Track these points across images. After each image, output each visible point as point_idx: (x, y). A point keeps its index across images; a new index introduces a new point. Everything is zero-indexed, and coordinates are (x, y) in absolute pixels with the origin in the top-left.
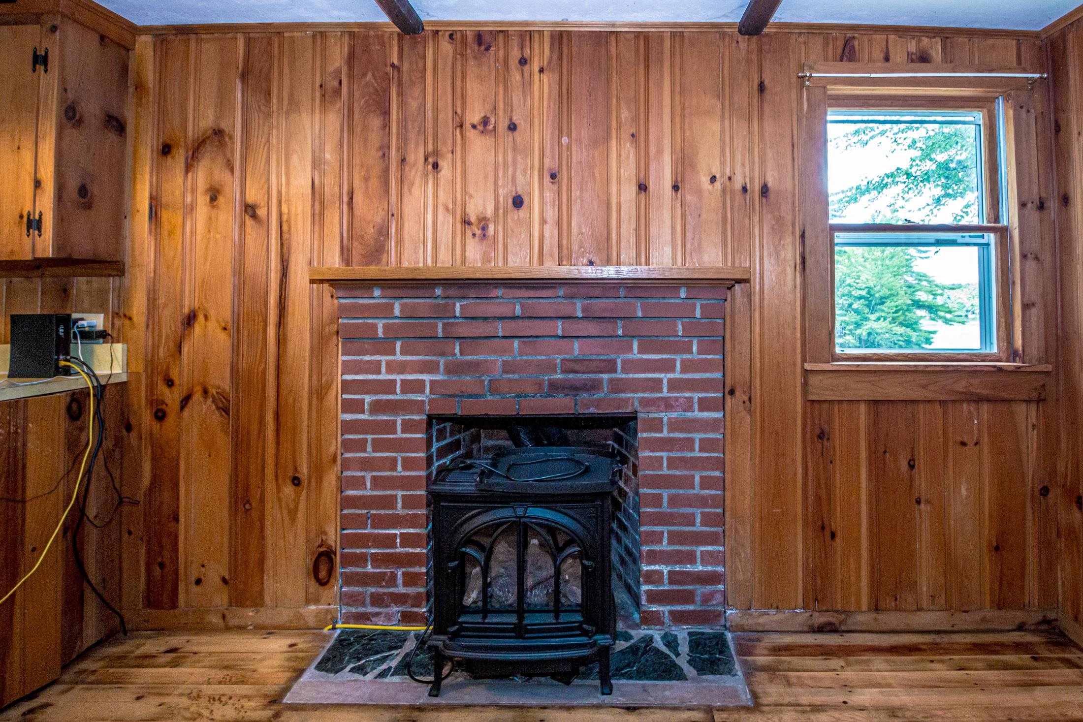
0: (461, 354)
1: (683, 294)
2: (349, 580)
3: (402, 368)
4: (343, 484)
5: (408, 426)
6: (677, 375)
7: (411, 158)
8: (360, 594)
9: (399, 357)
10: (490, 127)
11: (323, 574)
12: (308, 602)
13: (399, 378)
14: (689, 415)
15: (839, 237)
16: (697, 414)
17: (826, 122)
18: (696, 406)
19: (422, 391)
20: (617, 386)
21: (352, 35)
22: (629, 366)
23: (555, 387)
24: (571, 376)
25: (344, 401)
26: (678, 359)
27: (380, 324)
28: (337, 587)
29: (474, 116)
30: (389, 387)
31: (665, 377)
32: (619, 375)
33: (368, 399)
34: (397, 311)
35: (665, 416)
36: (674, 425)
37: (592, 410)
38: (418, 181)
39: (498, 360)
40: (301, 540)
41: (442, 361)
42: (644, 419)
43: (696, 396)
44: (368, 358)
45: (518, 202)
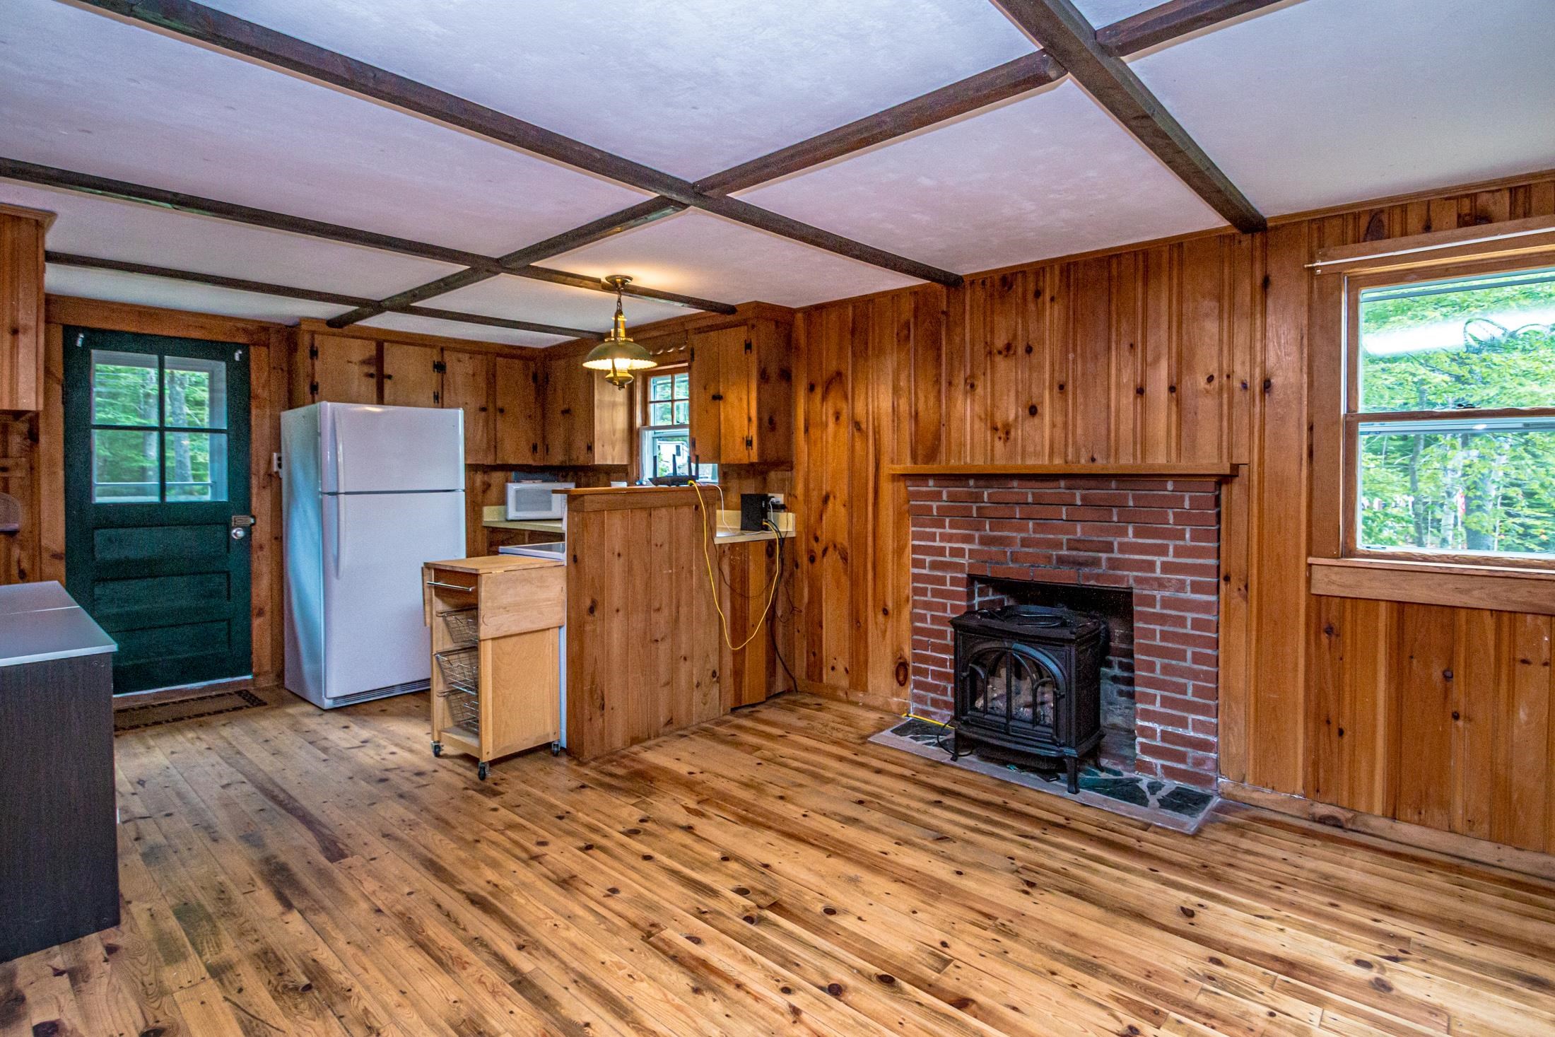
0: (991, 530)
1: (1170, 486)
2: (918, 685)
3: (950, 538)
4: (915, 617)
5: (954, 581)
6: (1170, 559)
7: (955, 381)
8: (924, 696)
9: (948, 530)
10: (1012, 352)
11: (901, 678)
12: (893, 695)
13: (948, 545)
14: (1181, 595)
16: (1189, 595)
18: (1189, 588)
19: (963, 556)
20: (1114, 564)
21: (916, 293)
22: (1124, 548)
23: (1061, 561)
24: (1074, 553)
25: (914, 560)
26: (1171, 545)
27: (935, 505)
28: (910, 688)
29: (1000, 342)
30: (941, 551)
31: (1158, 560)
32: (1116, 555)
33: (928, 559)
34: (945, 497)
35: (1158, 595)
36: (1166, 603)
37: (1092, 583)
38: (960, 398)
39: (1018, 536)
40: (889, 650)
41: (977, 535)
42: (1138, 595)
43: (1189, 579)
44: (928, 530)
45: (1033, 411)
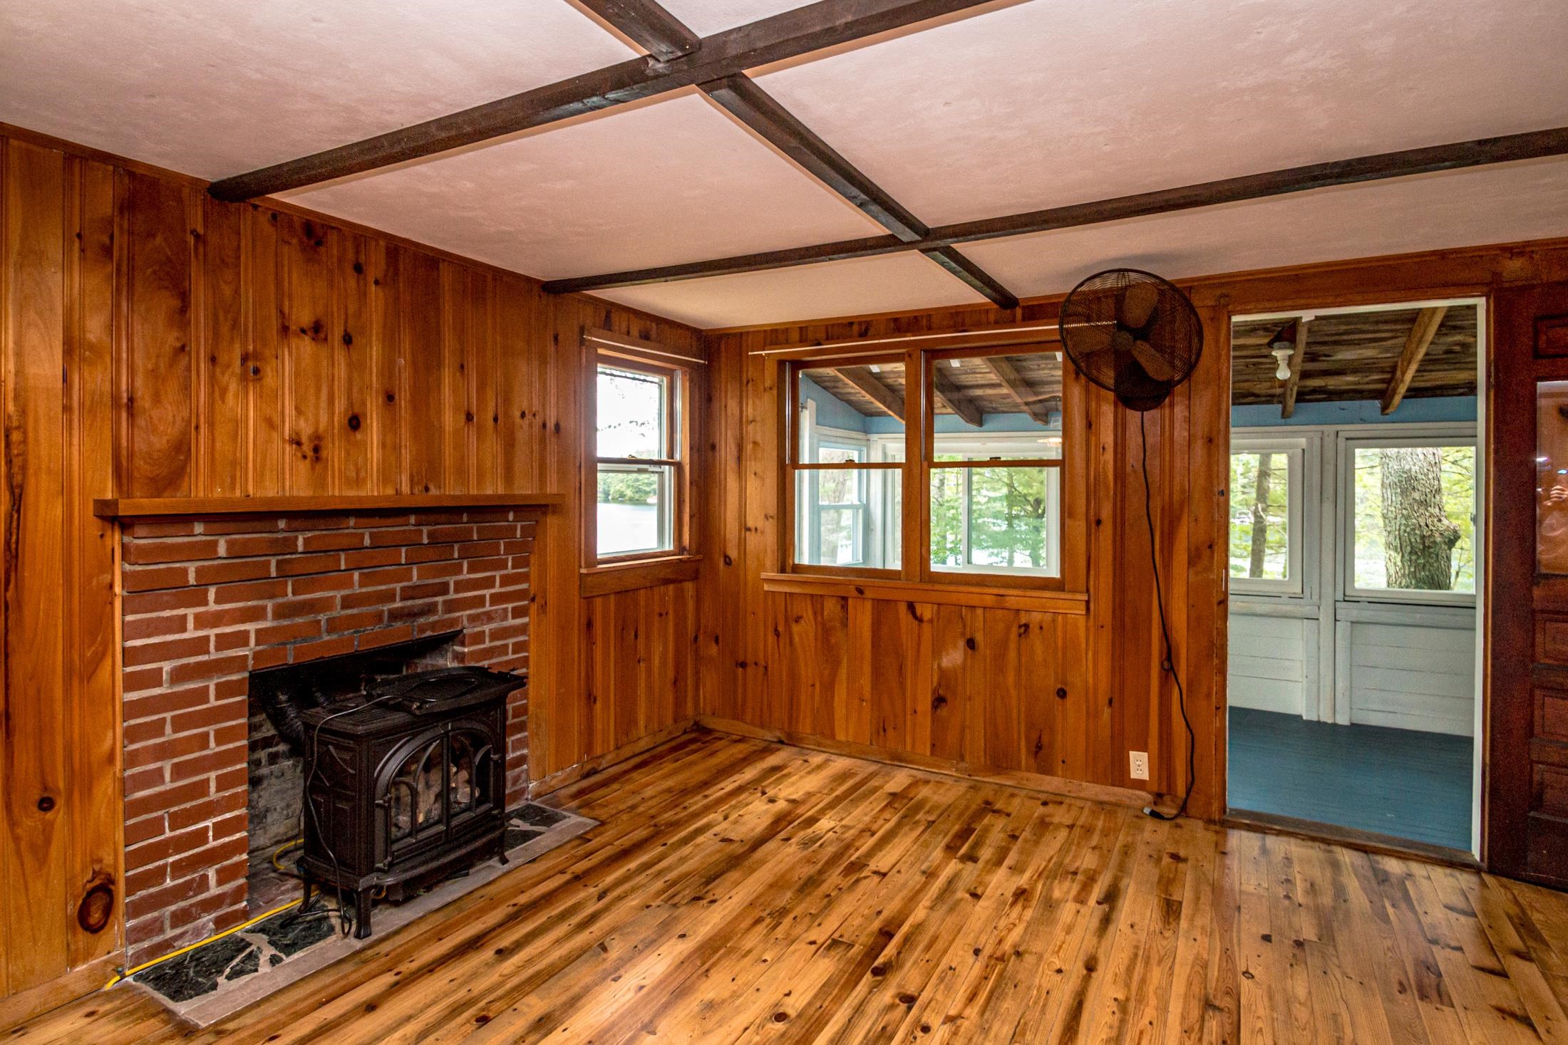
0: (294, 594)
1: (511, 516)
2: (135, 910)
3: (216, 619)
4: (126, 786)
5: (223, 691)
6: (497, 590)
7: (223, 358)
8: (155, 920)
9: (213, 607)
10: (322, 335)
11: (95, 917)
12: (73, 963)
13: (212, 633)
14: (505, 624)
15: (600, 466)
16: (511, 622)
17: (596, 372)
18: (510, 615)
19: (246, 644)
20: (451, 606)
21: (132, 175)
22: (460, 587)
23: (395, 616)
24: (409, 603)
25: (127, 677)
26: (498, 574)
27: (192, 568)
28: (122, 924)
29: (304, 316)
30: (200, 645)
31: (487, 593)
32: (452, 596)
33: (167, 666)
34: (222, 550)
35: (487, 628)
36: (495, 635)
37: (429, 633)
38: (233, 387)
39: (338, 594)
40: (57, 883)
41: (270, 605)
42: (470, 635)
43: (510, 606)
44: (167, 613)
45: (355, 423)
